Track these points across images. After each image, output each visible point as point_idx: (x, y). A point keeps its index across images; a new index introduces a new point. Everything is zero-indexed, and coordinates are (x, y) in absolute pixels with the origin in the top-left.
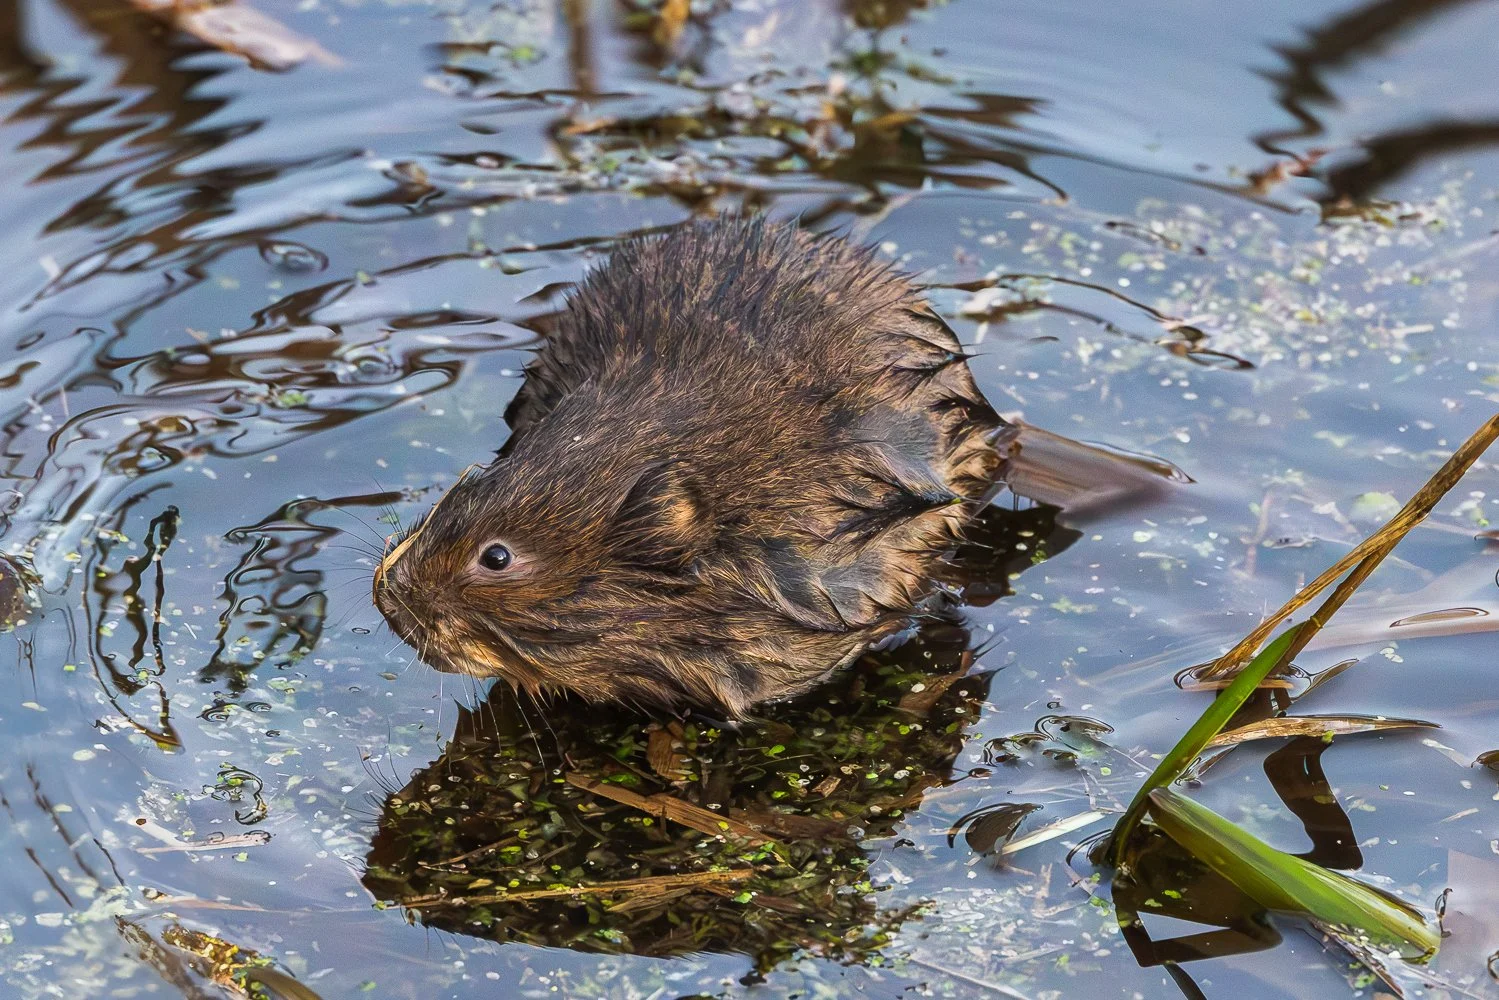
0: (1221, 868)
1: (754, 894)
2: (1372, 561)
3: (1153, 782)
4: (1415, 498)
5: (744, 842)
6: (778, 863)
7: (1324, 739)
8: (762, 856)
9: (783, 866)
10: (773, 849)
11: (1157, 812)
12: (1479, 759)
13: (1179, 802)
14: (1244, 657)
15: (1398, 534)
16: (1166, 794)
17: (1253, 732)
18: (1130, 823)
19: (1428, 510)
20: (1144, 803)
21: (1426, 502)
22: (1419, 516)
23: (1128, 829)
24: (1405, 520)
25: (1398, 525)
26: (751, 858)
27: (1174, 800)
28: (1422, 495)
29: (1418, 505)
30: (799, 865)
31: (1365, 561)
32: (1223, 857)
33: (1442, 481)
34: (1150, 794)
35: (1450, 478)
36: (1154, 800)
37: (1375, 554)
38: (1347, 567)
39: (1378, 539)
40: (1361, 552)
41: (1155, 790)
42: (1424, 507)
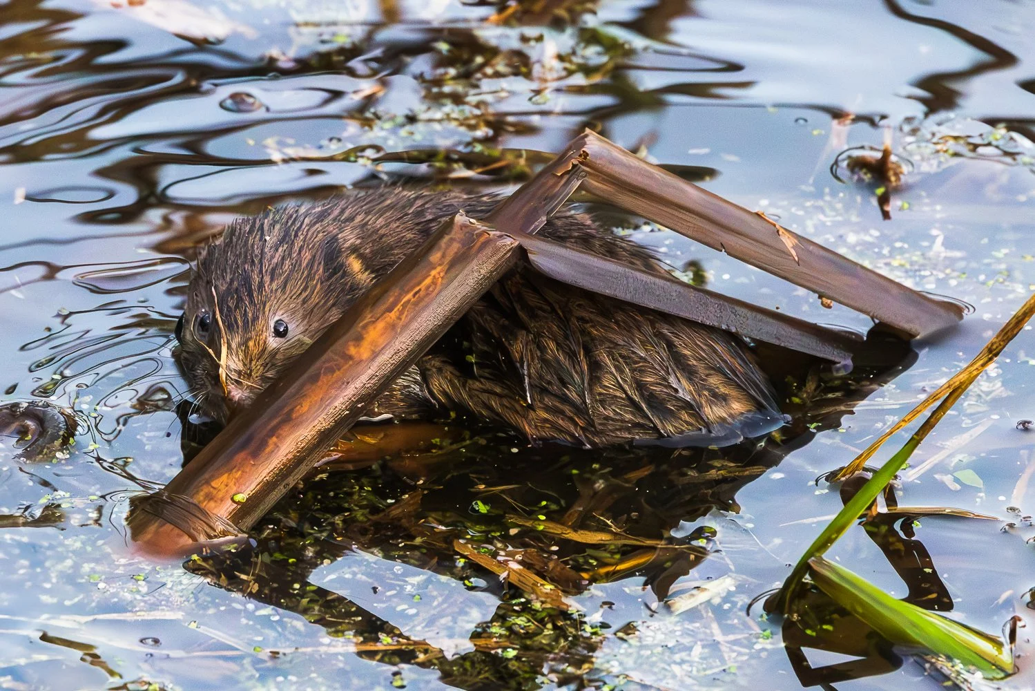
2: (957, 393)
3: (810, 554)
4: (987, 347)
11: (814, 574)
13: (830, 567)
15: (975, 373)
16: (820, 561)
18: (795, 581)
19: (996, 355)
20: (804, 567)
21: (996, 349)
22: (990, 359)
23: (793, 586)
24: (981, 362)
25: (975, 367)
27: (827, 566)
28: (993, 344)
29: (990, 350)
31: (951, 394)
33: (1006, 333)
34: (809, 561)
35: (1013, 331)
36: (812, 564)
37: (959, 387)
38: (939, 398)
39: (961, 376)
40: (949, 387)
41: (813, 558)
42: (994, 353)
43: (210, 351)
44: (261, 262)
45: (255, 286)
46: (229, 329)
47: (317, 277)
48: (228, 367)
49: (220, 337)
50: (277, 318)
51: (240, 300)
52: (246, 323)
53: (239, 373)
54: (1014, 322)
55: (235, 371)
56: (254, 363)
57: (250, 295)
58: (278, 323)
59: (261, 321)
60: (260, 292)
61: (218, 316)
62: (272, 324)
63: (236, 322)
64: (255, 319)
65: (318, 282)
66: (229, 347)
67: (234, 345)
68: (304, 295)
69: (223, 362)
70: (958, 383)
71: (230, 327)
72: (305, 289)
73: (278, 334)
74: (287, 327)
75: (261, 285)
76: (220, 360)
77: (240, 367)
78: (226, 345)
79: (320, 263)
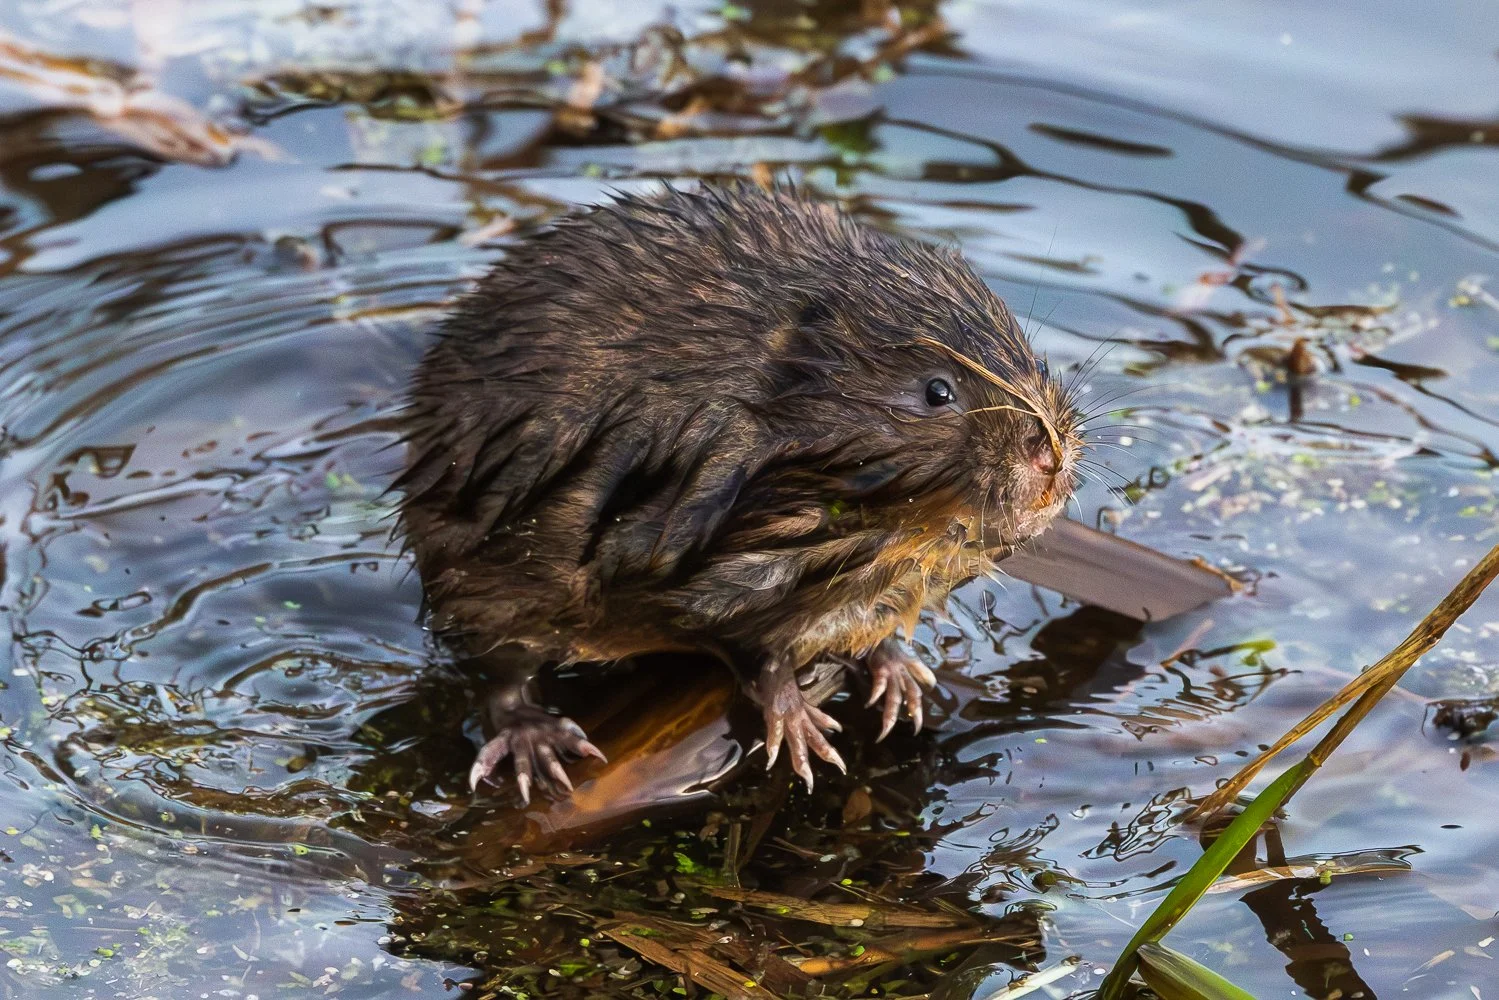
2: (1376, 692)
3: (1141, 938)
4: (1424, 622)
11: (1148, 971)
13: (1172, 959)
15: (1406, 661)
16: (1156, 951)
18: (1118, 981)
19: (1439, 635)
20: (1132, 960)
21: (1437, 626)
22: (1430, 641)
23: (1114, 989)
24: (1415, 646)
25: (1405, 653)
27: (1167, 957)
28: (1433, 618)
29: (1429, 629)
31: (1368, 693)
34: (1138, 950)
35: (1464, 599)
36: (1144, 957)
37: (1380, 684)
38: (1349, 699)
39: (1384, 667)
40: (1366, 682)
41: (1144, 946)
42: (1435, 632)
54: (1466, 586)
70: (1379, 676)
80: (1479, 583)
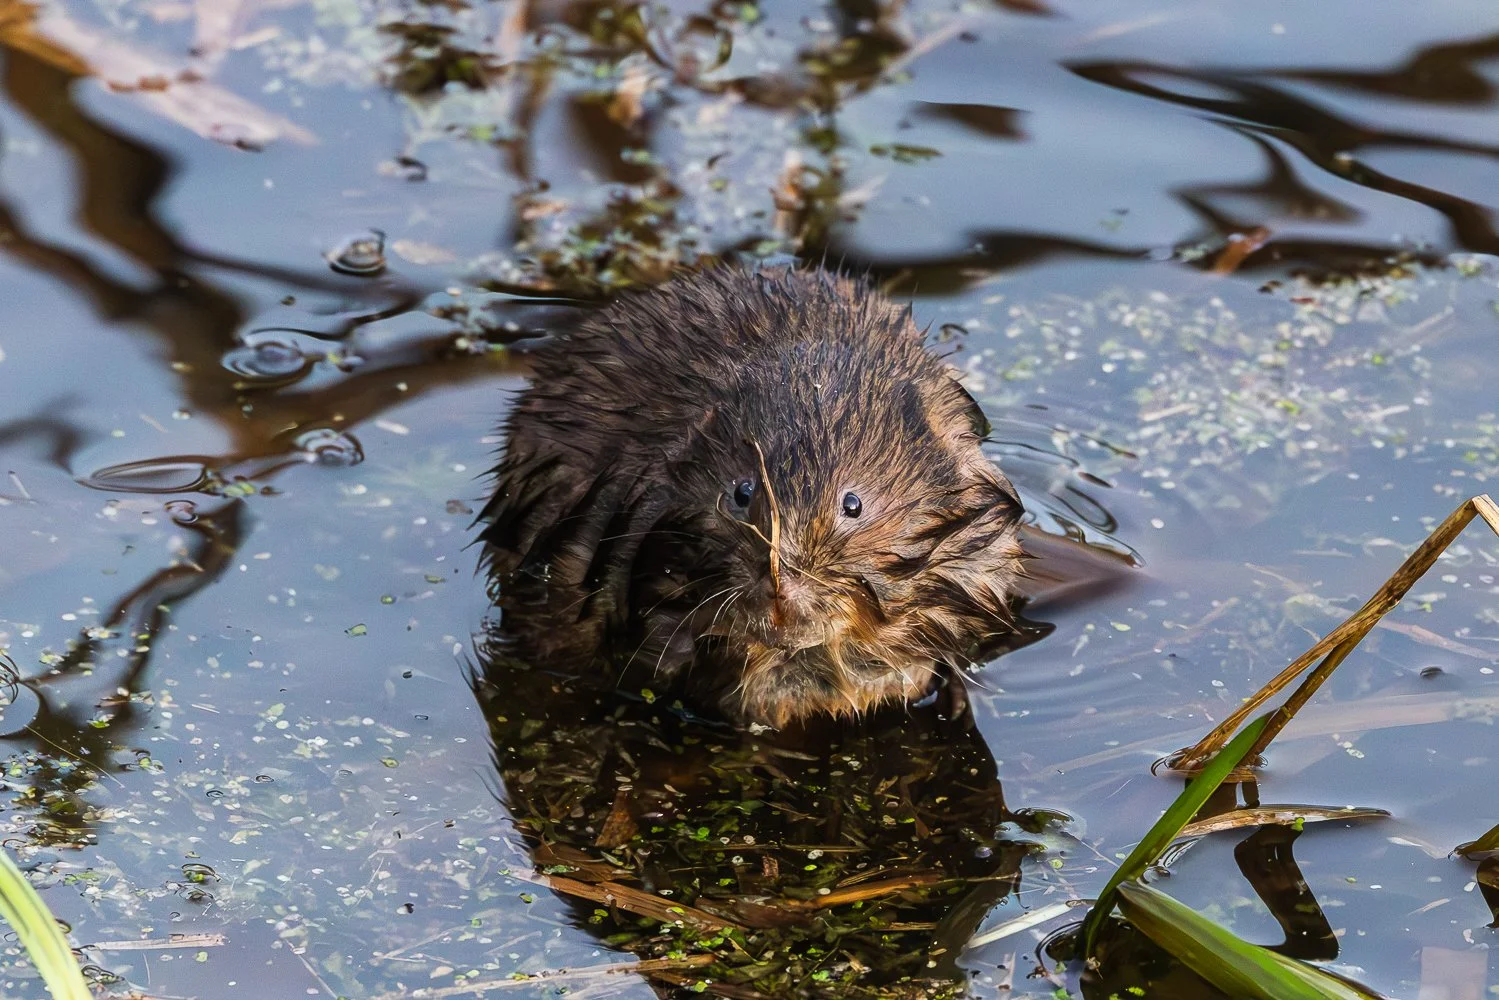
0: (1192, 961)
1: (708, 981)
2: (1344, 649)
3: (1121, 875)
4: (1386, 585)
5: (703, 926)
6: (733, 950)
7: (1293, 828)
8: (720, 941)
9: (740, 953)
10: (731, 935)
11: (1126, 905)
12: (1457, 849)
13: (1148, 894)
14: (1216, 745)
15: (1369, 622)
16: (1136, 889)
17: (1223, 823)
18: (1100, 915)
19: (1399, 597)
20: (1112, 896)
21: (1398, 589)
22: (1391, 603)
23: (1096, 924)
24: (1377, 607)
25: (1369, 614)
26: (709, 943)
27: (1143, 892)
28: (1394, 581)
29: (1390, 591)
30: (756, 952)
31: (1335, 650)
32: (1193, 950)
33: (1413, 567)
34: (1118, 887)
35: (1422, 564)
36: (1123, 892)
37: (1346, 641)
38: (1318, 656)
39: (1349, 627)
40: (1333, 640)
41: (1123, 883)
42: (1395, 593)
43: (754, 527)
44: (817, 414)
45: (816, 446)
46: (782, 499)
47: (896, 437)
48: (782, 550)
49: (769, 508)
50: (846, 491)
51: (796, 461)
52: (806, 492)
53: (797, 559)
55: (792, 556)
56: (817, 548)
57: (812, 458)
58: (849, 498)
59: (827, 492)
60: (824, 455)
61: (766, 480)
62: (841, 497)
63: (793, 492)
64: (819, 486)
65: (897, 444)
66: (784, 524)
67: (792, 523)
68: (882, 460)
69: (775, 542)
70: (1344, 635)
71: (784, 496)
72: (882, 452)
73: (849, 513)
74: (861, 505)
75: (825, 443)
76: (771, 541)
77: (798, 551)
78: (778, 520)
79: (898, 420)
80: (1435, 549)
